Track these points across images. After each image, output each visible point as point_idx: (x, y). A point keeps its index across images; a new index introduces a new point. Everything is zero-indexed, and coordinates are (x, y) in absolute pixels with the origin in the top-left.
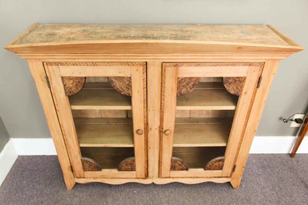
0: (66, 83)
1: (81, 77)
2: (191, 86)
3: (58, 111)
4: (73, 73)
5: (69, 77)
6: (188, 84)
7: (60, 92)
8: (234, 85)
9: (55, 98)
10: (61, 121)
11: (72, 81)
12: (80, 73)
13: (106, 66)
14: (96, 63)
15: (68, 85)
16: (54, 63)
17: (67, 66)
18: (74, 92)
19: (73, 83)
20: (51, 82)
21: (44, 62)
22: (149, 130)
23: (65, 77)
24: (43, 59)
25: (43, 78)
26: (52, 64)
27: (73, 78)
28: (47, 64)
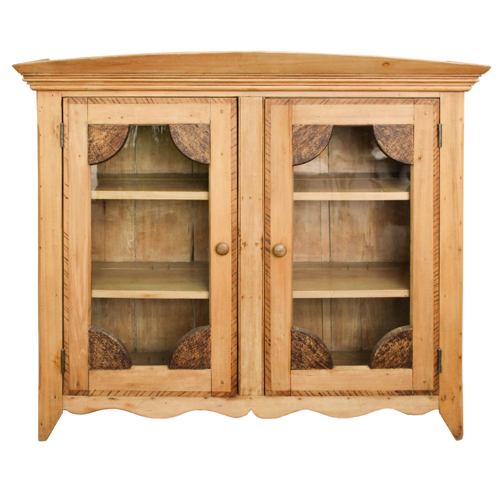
0: (94, 137)
1: (123, 126)
2: (317, 143)
3: (67, 198)
4: (110, 118)
5: (102, 125)
6: (311, 139)
7: (80, 156)
8: (396, 140)
9: (68, 169)
10: (68, 223)
11: (105, 133)
12: (122, 118)
13: (168, 105)
14: (151, 99)
15: (97, 141)
16: (81, 100)
17: (102, 105)
18: (104, 155)
19: (106, 137)
20: (67, 136)
21: (65, 97)
22: (242, 246)
23: (95, 125)
24: (63, 92)
25: (56, 126)
26: (77, 101)
27: (109, 127)
28: (68, 101)
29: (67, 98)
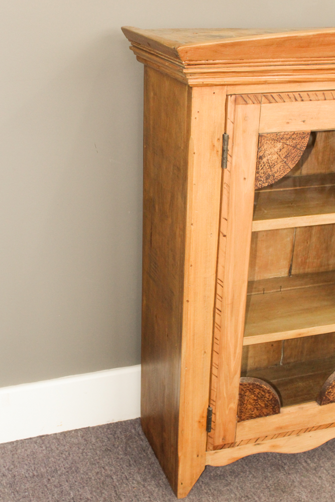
0: (265, 150)
3: (225, 236)
4: (288, 123)
5: (277, 134)
7: (245, 179)
9: (228, 198)
10: (224, 267)
11: (279, 145)
12: (304, 121)
15: (269, 157)
16: (252, 98)
17: (280, 104)
18: (276, 175)
19: (281, 150)
20: (229, 152)
21: (231, 95)
23: (268, 134)
24: (229, 88)
25: (216, 140)
26: (247, 100)
27: (285, 136)
28: (236, 100)
29: (233, 97)
